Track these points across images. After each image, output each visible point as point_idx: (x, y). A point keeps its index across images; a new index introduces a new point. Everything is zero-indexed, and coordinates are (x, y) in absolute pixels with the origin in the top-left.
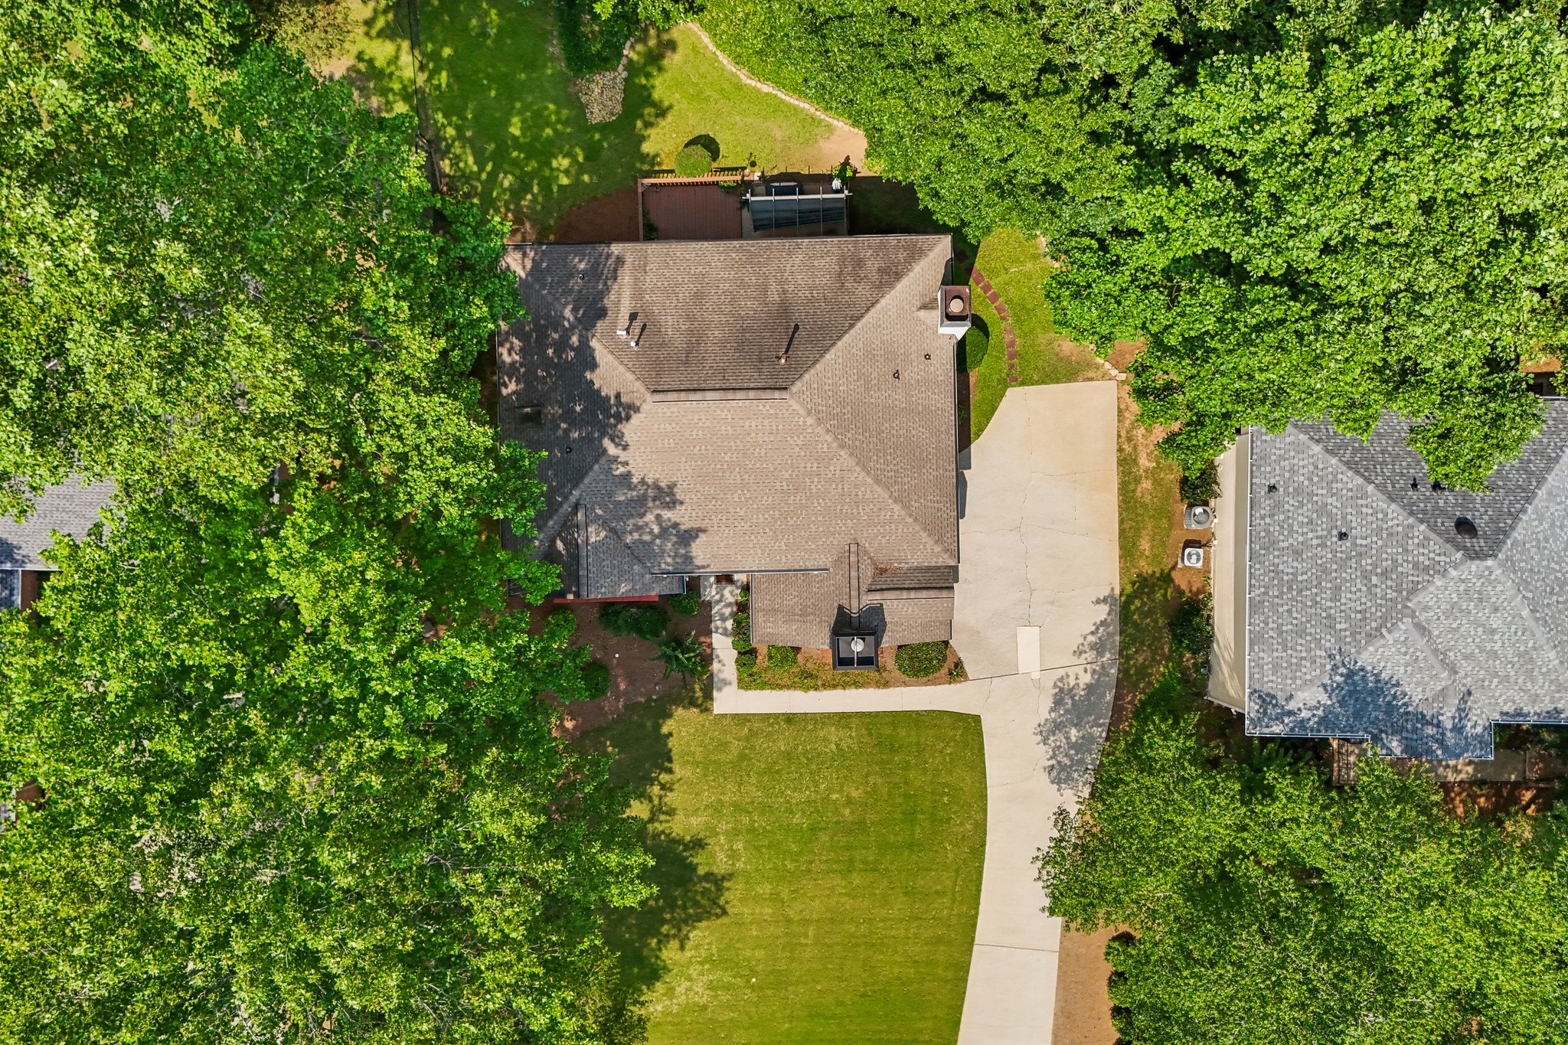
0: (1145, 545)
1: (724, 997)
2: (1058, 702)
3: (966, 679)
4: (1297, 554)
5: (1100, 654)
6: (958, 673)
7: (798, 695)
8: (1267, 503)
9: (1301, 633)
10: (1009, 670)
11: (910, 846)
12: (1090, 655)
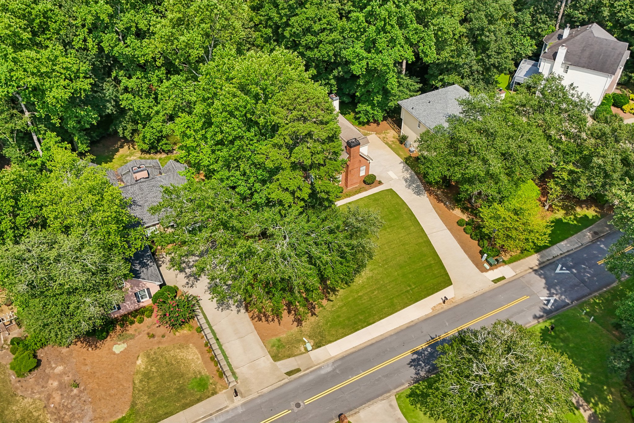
0: (401, 153)
1: (376, 272)
2: (406, 181)
3: (383, 184)
4: (425, 111)
5: (408, 171)
6: (380, 183)
7: (348, 199)
8: (413, 111)
9: (436, 118)
10: (391, 179)
11: (396, 218)
12: (406, 172)
